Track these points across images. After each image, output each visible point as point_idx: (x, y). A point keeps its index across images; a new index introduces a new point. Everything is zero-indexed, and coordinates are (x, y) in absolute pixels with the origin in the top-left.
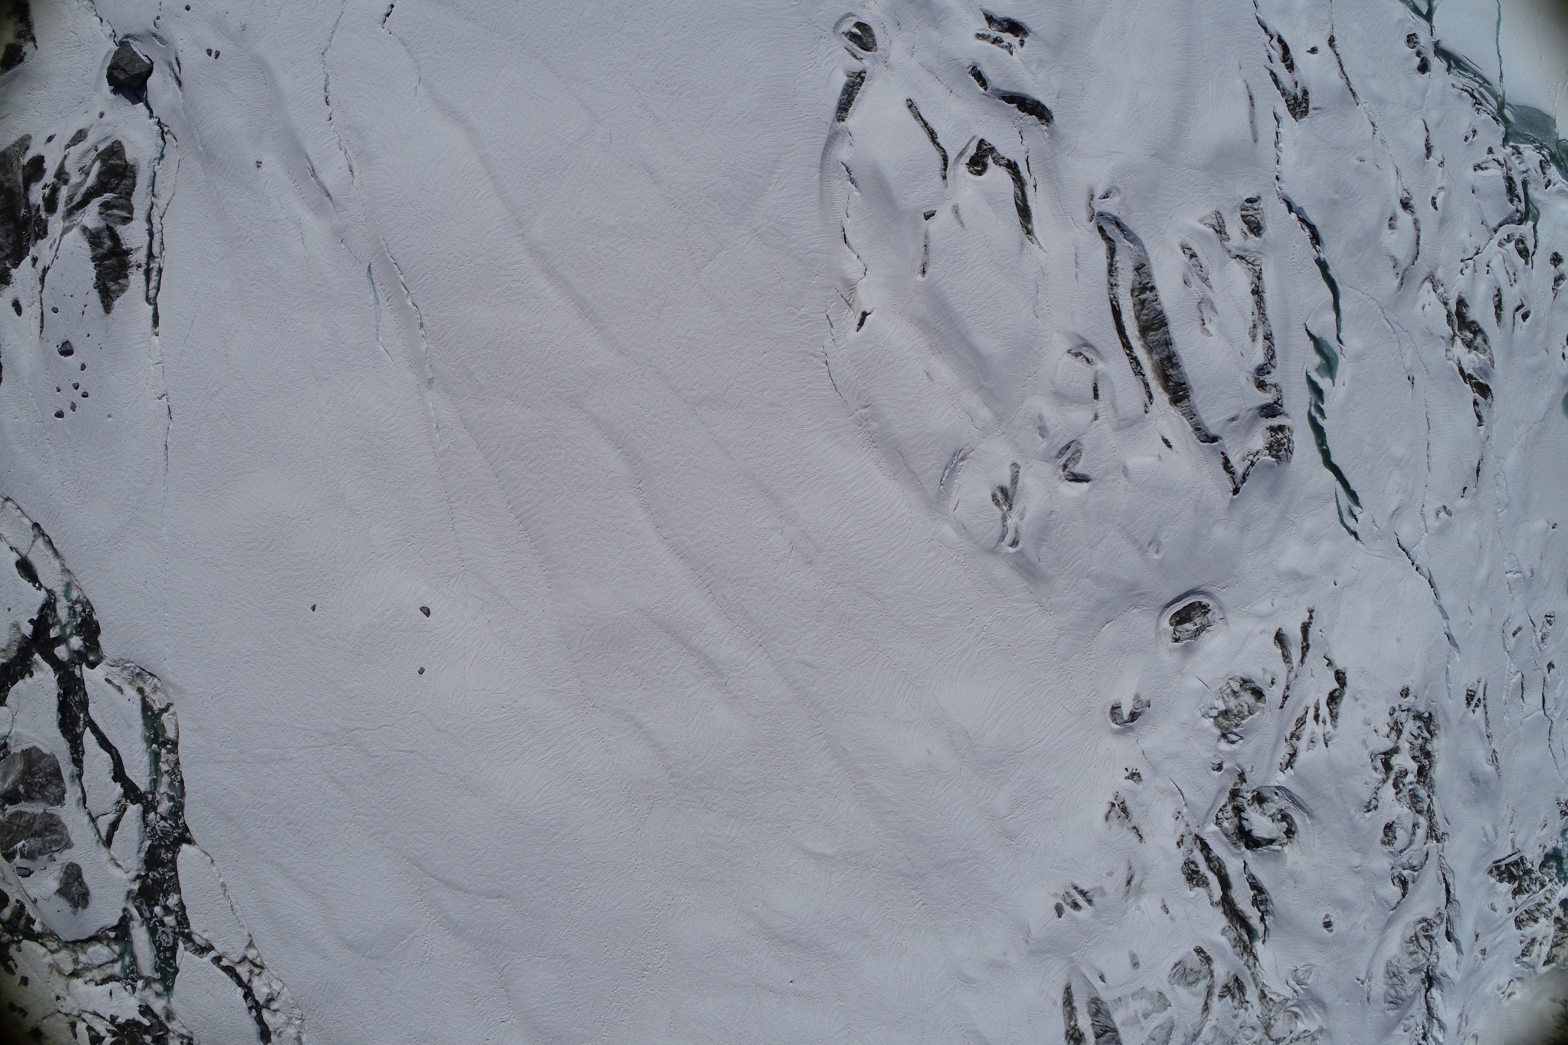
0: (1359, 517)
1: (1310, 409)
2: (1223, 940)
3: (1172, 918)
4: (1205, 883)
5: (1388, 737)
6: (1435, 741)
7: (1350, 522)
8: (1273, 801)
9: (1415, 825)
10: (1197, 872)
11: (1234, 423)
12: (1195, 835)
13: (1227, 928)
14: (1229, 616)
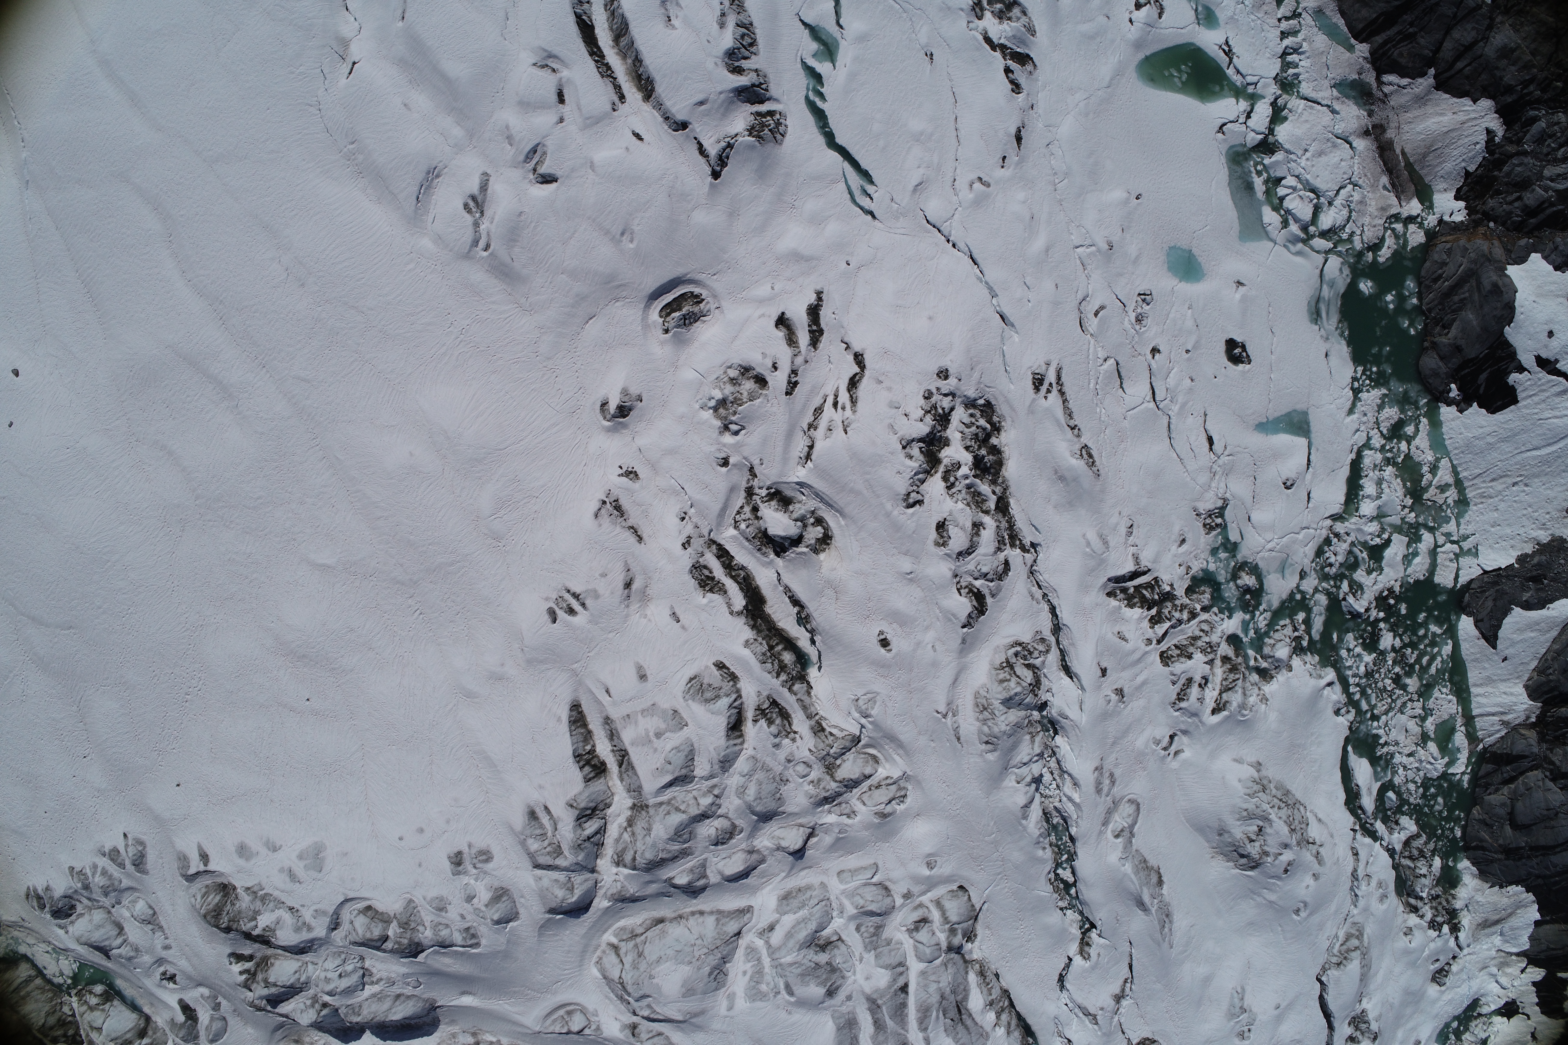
0: (874, 196)
1: (807, 93)
2: (747, 653)
3: (683, 627)
4: (721, 589)
5: (921, 420)
6: (1003, 434)
7: (865, 202)
8: (800, 502)
9: (977, 526)
10: (713, 578)
11: (703, 107)
12: (711, 540)
13: (752, 641)
14: (724, 304)
